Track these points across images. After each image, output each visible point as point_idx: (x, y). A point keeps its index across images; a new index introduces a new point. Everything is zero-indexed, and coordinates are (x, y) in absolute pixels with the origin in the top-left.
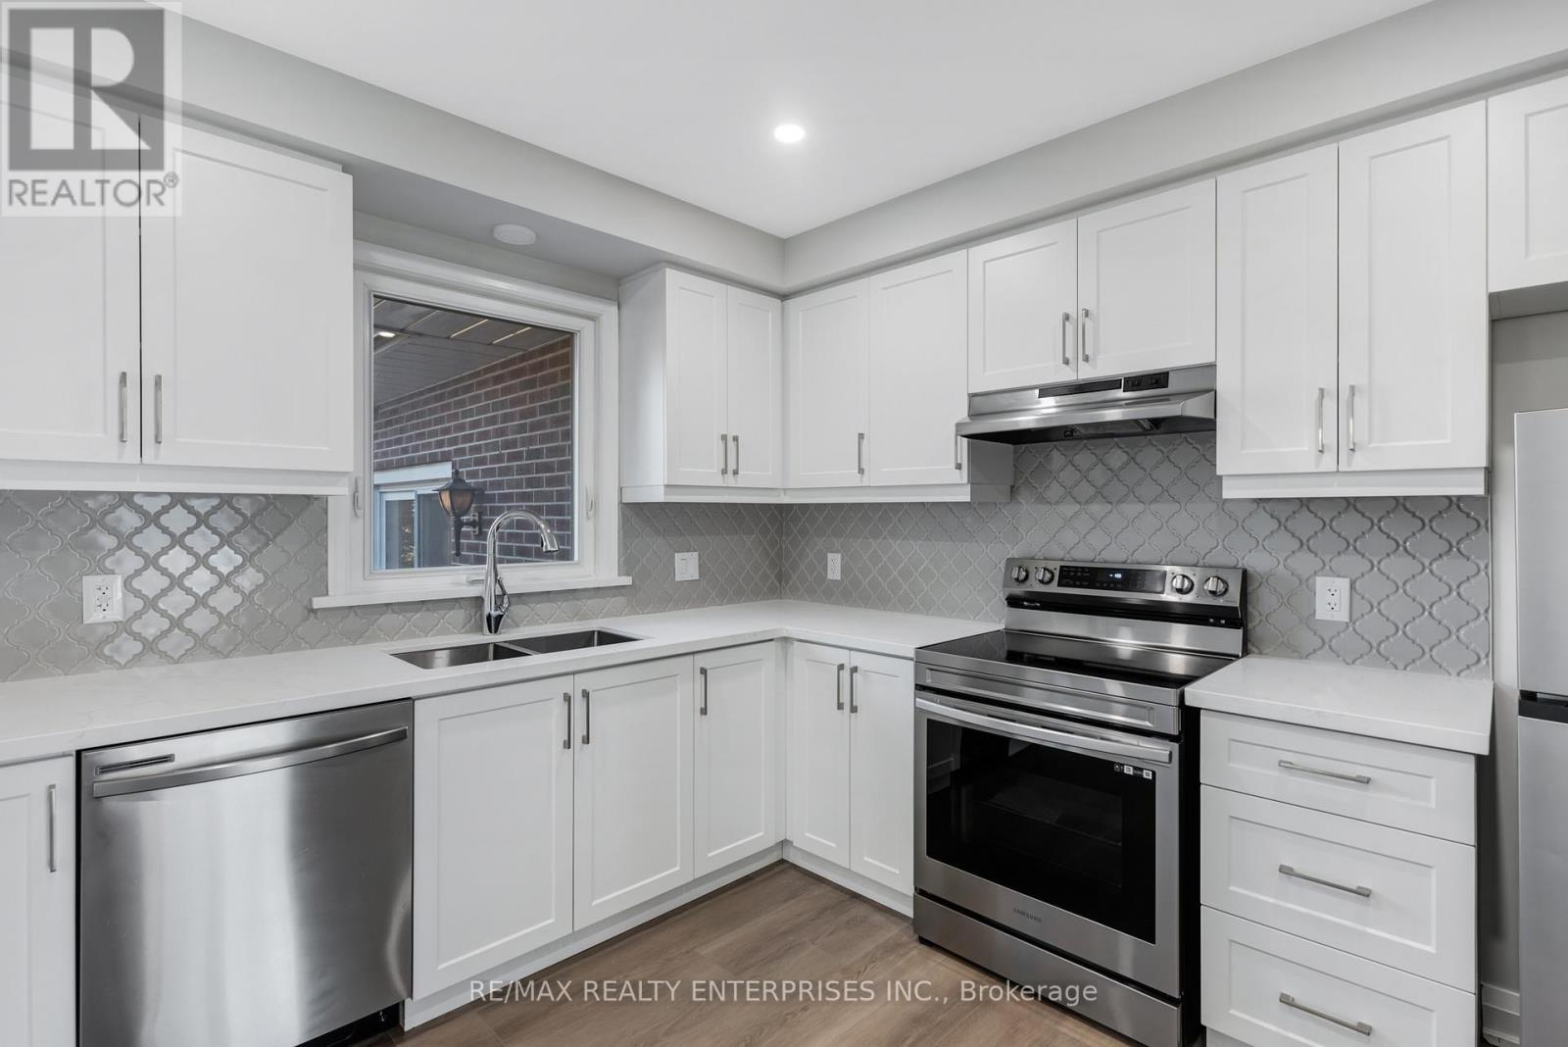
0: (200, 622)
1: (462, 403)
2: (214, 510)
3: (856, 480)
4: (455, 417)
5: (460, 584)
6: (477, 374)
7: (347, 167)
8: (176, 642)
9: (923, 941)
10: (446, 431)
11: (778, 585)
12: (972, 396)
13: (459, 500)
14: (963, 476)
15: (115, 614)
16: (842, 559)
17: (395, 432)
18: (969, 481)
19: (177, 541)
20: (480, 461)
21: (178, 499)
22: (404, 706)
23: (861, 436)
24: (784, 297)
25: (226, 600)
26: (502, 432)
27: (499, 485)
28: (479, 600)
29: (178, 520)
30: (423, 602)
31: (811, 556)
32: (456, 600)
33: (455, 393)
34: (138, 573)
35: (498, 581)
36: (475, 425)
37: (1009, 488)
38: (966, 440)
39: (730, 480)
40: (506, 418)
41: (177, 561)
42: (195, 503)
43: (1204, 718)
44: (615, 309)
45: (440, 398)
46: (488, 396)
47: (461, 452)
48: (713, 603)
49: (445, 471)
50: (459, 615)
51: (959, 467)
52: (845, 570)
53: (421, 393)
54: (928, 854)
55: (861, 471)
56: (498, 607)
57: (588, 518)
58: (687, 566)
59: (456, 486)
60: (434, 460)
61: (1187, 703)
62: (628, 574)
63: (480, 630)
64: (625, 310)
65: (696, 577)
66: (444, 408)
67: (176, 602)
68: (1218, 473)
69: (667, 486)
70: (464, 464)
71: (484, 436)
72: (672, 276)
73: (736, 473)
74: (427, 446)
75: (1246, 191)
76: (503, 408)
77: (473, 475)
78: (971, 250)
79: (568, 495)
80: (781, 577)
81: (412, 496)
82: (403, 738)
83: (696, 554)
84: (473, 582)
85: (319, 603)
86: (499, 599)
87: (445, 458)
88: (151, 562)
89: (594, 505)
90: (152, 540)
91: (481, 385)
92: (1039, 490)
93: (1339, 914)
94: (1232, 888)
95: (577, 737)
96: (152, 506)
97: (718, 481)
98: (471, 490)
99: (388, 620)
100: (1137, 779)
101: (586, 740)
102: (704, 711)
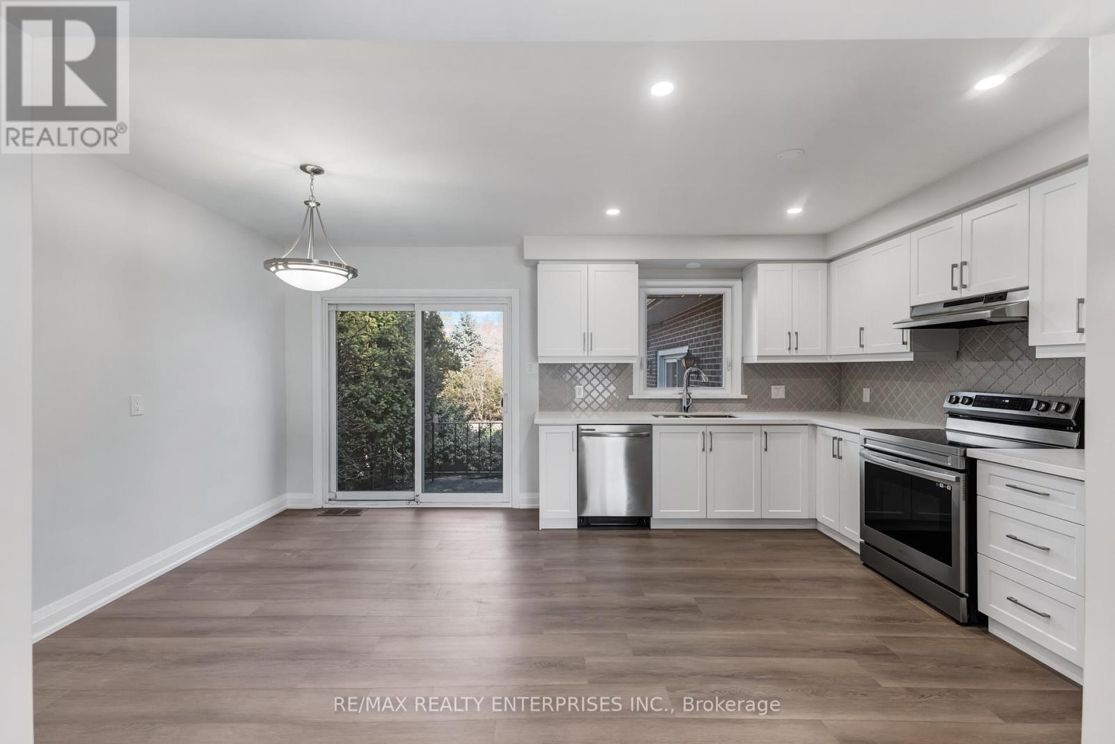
0: (600, 400)
1: (691, 320)
2: (604, 368)
3: (860, 351)
4: (689, 326)
5: (675, 394)
6: (697, 307)
7: (637, 262)
8: (595, 406)
9: (864, 564)
10: (686, 332)
11: (838, 405)
12: (913, 308)
13: (689, 362)
14: (907, 348)
15: (582, 396)
16: (871, 391)
17: (668, 332)
18: (911, 350)
19: (595, 377)
20: (698, 345)
21: (595, 365)
22: (650, 426)
23: (862, 329)
24: (829, 261)
25: (606, 394)
26: (705, 333)
27: (704, 356)
28: (681, 400)
29: (595, 371)
30: (662, 399)
31: (855, 389)
32: (674, 399)
33: (689, 316)
34: (586, 385)
35: (689, 394)
36: (697, 329)
37: (956, 353)
38: (909, 330)
39: (794, 353)
40: (708, 326)
41: (595, 382)
42: (599, 366)
43: (979, 464)
44: (740, 282)
45: (684, 318)
46: (701, 316)
47: (691, 341)
48: (794, 410)
49: (684, 350)
50: (674, 405)
51: (904, 343)
52: (872, 397)
53: (678, 315)
54: (865, 523)
55: (862, 346)
56: (688, 404)
57: (728, 370)
58: (778, 392)
59: (688, 357)
60: (682, 345)
61: (968, 455)
62: (746, 394)
63: (682, 411)
64: (744, 281)
65: (784, 397)
66: (686, 322)
67: (595, 394)
68: (1030, 344)
69: (758, 356)
70: (693, 346)
71: (699, 334)
72: (760, 266)
73: (796, 349)
74: (680, 339)
75: (1045, 194)
76: (706, 322)
77: (695, 351)
78: (913, 233)
79: (721, 360)
80: (840, 400)
81: (675, 361)
82: (649, 436)
83: (784, 386)
84: (680, 394)
85: (630, 397)
86: (688, 400)
87: (686, 344)
88: (589, 382)
89: (731, 365)
90: (589, 376)
91: (698, 312)
92: (973, 354)
93: (1035, 560)
94: (991, 545)
95: (707, 448)
96: (578, 367)
97: (787, 353)
98: (694, 358)
99: (650, 404)
100: (945, 489)
101: (711, 450)
102: (766, 450)
